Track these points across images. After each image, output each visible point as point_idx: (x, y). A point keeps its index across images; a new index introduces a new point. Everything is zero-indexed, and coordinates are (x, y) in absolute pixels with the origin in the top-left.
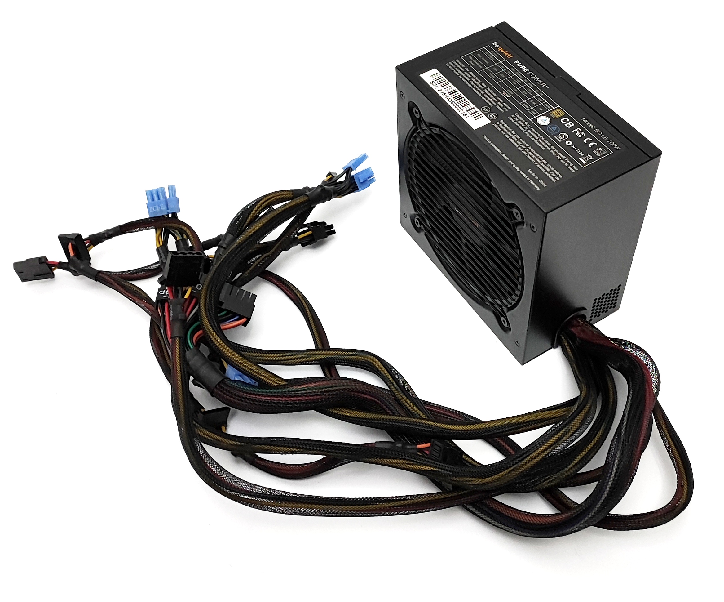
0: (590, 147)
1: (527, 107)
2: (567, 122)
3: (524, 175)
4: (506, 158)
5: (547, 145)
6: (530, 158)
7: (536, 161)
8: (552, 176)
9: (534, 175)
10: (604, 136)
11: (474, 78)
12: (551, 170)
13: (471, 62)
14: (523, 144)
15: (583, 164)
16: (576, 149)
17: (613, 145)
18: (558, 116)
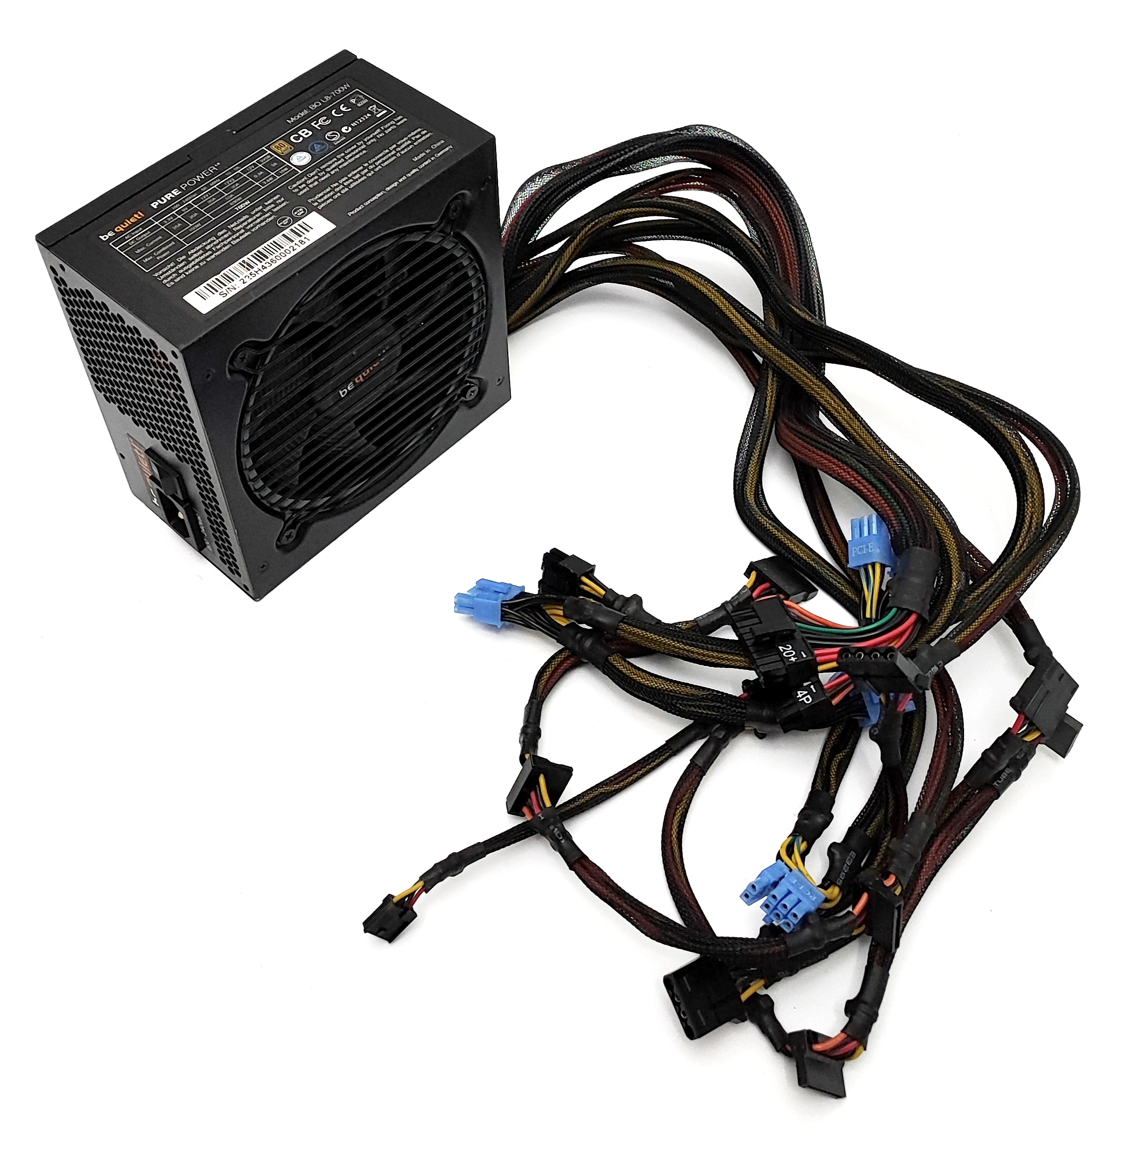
2: (300, 136)
3: (426, 163)
4: (394, 185)
7: (394, 155)
9: (423, 154)
10: (325, 100)
12: (410, 139)
14: (358, 173)
15: (389, 112)
16: (358, 121)
17: (340, 91)
18: (286, 146)
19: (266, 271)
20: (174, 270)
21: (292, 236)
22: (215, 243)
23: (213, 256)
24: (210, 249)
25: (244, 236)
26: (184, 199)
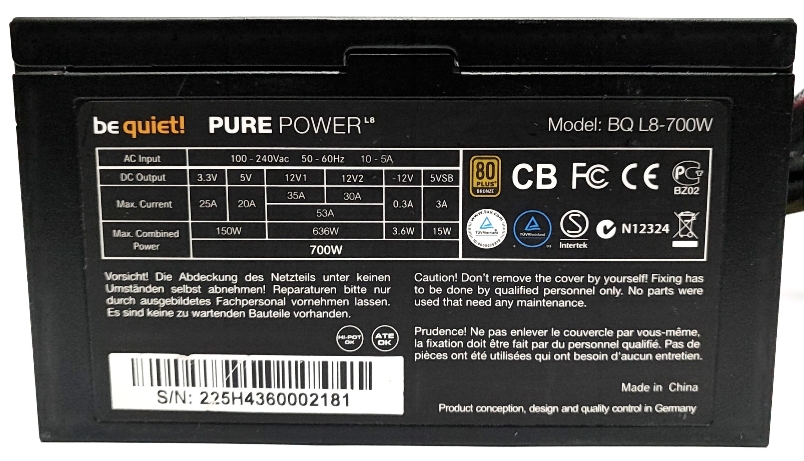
0: (655, 187)
1: (411, 231)
2: (533, 176)
3: (630, 409)
4: (550, 410)
5: (573, 285)
6: (590, 357)
7: (610, 352)
8: (678, 351)
9: (644, 388)
10: (645, 126)
11: (213, 284)
12: (662, 340)
13: (136, 245)
14: (531, 339)
15: (697, 252)
16: (640, 228)
17: (686, 125)
18: (495, 179)
19: (247, 408)
20: (138, 289)
21: (334, 376)
22: (229, 290)
23: (205, 314)
24: (213, 297)
25: (276, 314)
26: (262, 153)
